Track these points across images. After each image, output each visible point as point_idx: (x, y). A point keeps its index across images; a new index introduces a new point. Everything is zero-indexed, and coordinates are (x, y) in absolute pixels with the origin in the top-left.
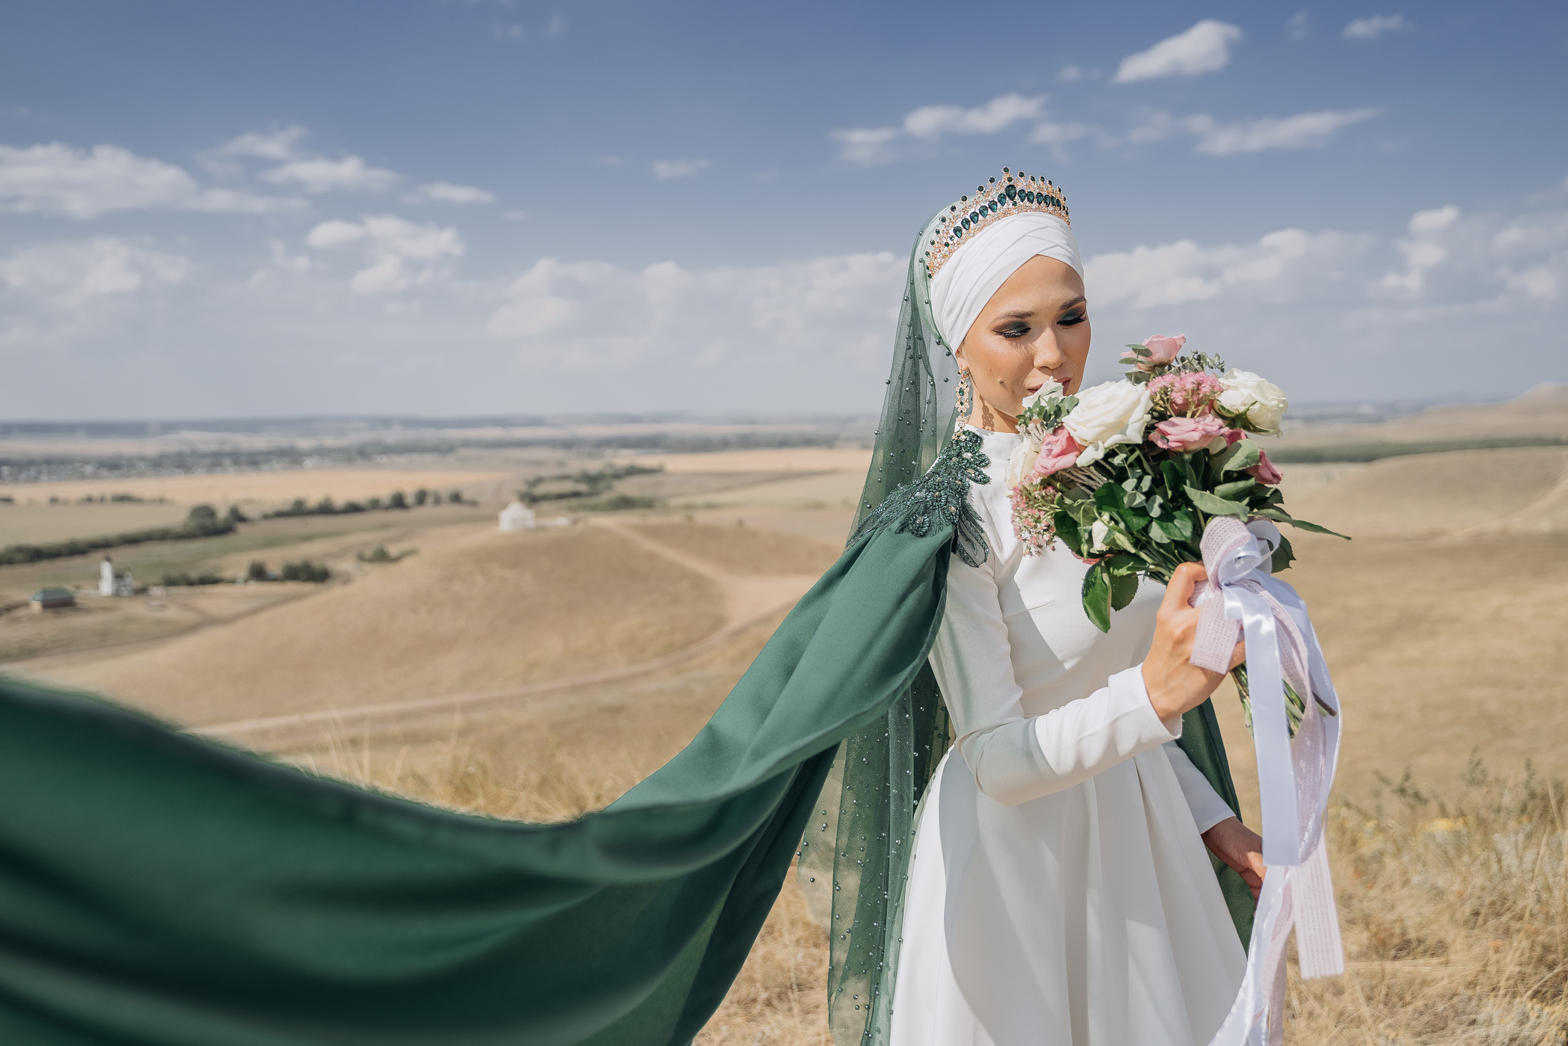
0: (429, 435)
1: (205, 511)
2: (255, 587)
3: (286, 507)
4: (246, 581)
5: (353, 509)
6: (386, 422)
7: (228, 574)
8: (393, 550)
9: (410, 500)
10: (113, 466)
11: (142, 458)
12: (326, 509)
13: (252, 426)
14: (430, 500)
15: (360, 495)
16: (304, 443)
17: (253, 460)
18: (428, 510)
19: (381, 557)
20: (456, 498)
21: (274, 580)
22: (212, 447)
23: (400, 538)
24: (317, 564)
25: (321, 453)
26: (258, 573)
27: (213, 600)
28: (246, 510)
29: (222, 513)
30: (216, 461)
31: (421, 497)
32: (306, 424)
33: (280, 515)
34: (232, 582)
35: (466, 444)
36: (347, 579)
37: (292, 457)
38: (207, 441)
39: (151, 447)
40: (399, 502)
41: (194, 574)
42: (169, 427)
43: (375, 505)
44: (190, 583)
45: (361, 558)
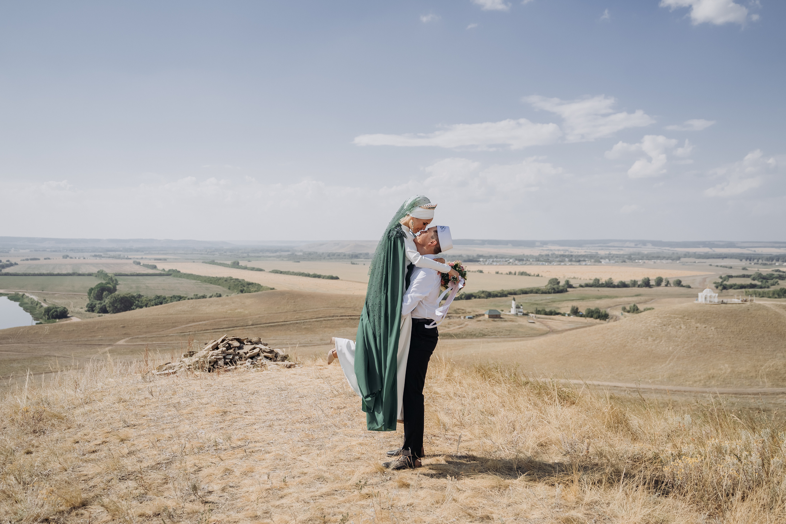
0: (667, 250)
1: (556, 281)
2: (573, 318)
3: (591, 282)
4: (569, 315)
5: (623, 285)
6: (644, 243)
7: (562, 311)
8: (641, 307)
9: (652, 283)
10: (520, 259)
11: (532, 257)
12: (609, 285)
13: (579, 244)
14: (663, 284)
15: (627, 279)
16: (602, 253)
17: (578, 260)
18: (662, 289)
19: (635, 310)
20: (679, 283)
21: (581, 316)
22: (562, 253)
23: (645, 302)
24: (602, 311)
25: (610, 257)
26: (575, 312)
27: (555, 322)
28: (572, 282)
29: (562, 283)
30: (562, 259)
31: (659, 282)
32: (604, 243)
33: (587, 285)
34: (564, 315)
35: (687, 255)
36: (616, 319)
37: (597, 259)
38: (559, 250)
39: (536, 252)
40: (647, 284)
41: (548, 310)
42: (544, 243)
43: (634, 284)
44: (546, 314)
45: (624, 309)
